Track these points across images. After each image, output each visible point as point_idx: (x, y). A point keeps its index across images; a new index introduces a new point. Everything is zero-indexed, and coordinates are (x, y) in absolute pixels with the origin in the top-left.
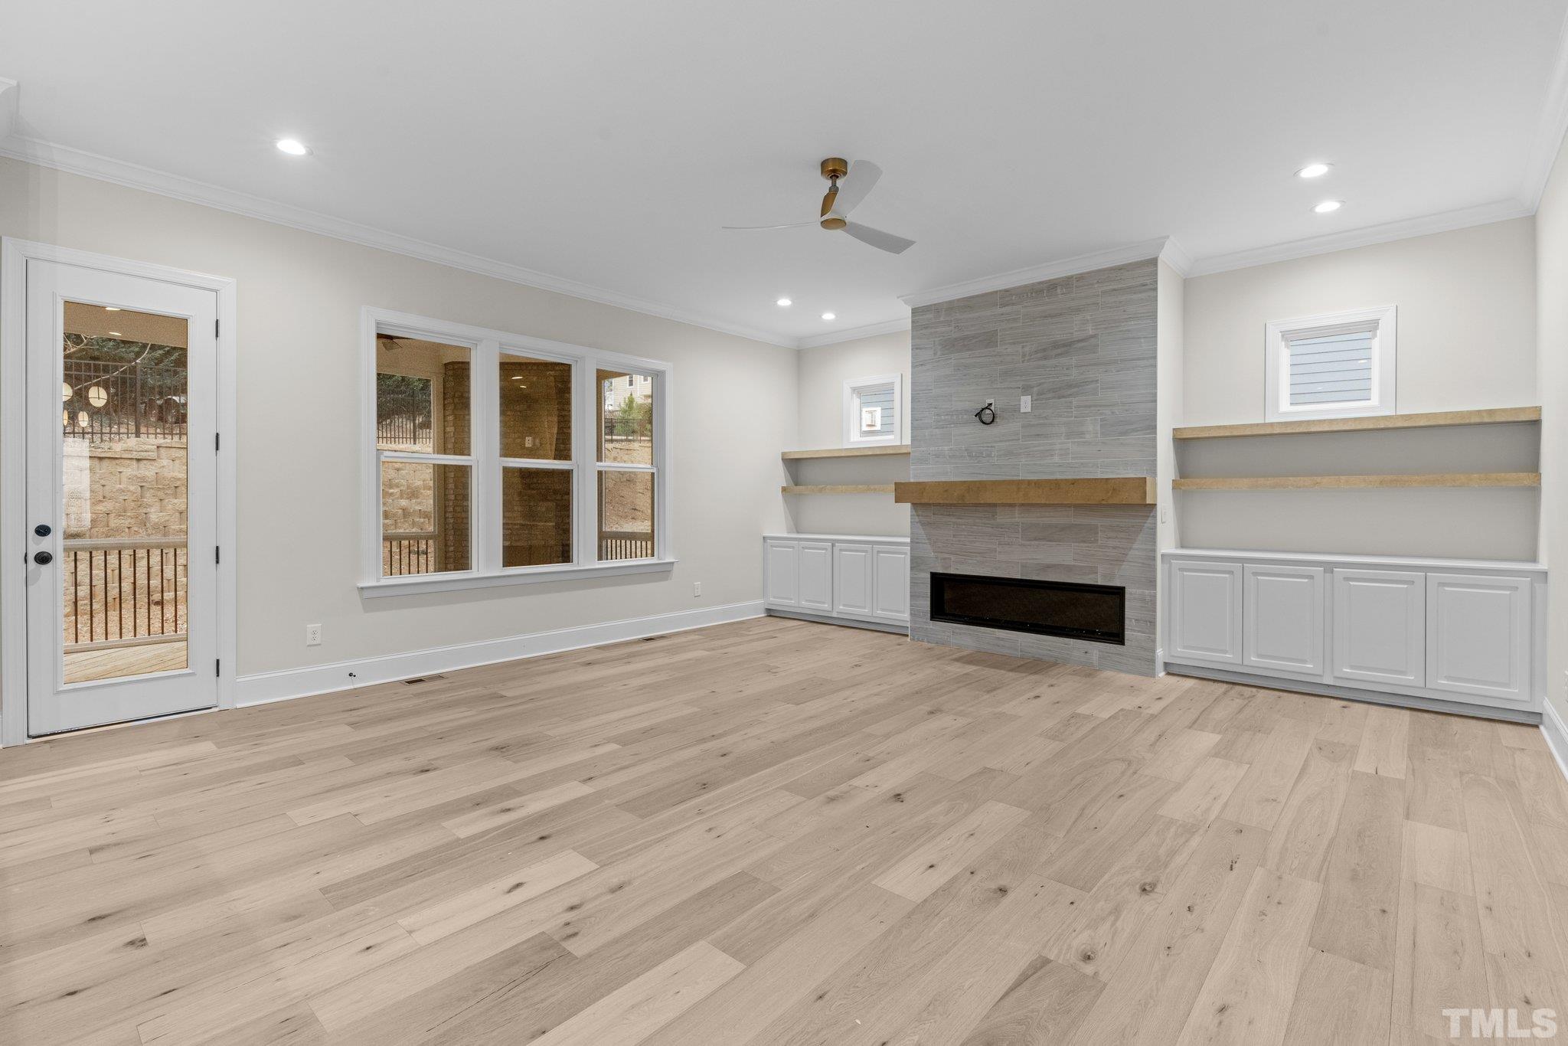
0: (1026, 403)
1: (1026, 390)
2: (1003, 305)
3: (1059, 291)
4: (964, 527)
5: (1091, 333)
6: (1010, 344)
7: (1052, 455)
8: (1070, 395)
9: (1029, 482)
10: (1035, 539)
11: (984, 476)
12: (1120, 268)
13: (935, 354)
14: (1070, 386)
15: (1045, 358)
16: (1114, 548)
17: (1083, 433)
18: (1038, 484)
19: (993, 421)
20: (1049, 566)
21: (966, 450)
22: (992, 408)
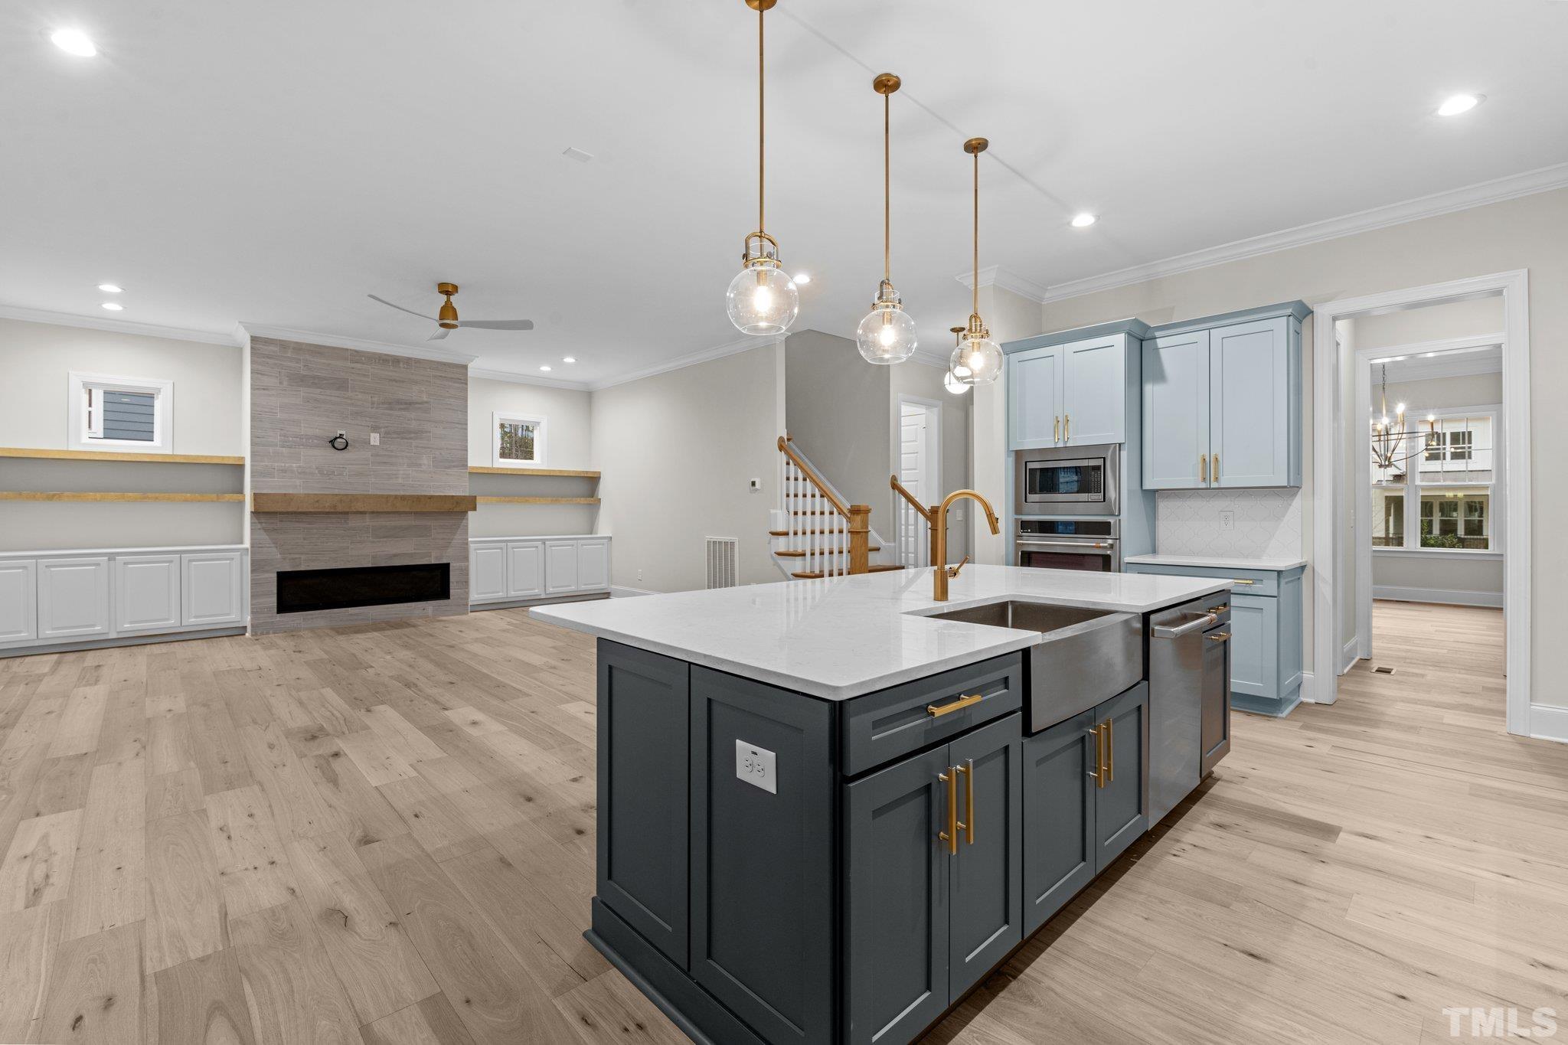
0: (375, 439)
1: (375, 429)
2: (352, 361)
3: (401, 365)
4: (315, 531)
5: (425, 399)
6: (360, 392)
7: (397, 478)
8: (411, 438)
9: (396, 497)
10: (384, 537)
11: (337, 490)
12: (445, 364)
13: (281, 383)
14: (410, 432)
15: (391, 409)
16: (443, 539)
17: (420, 465)
18: (403, 498)
19: (346, 448)
20: (395, 555)
21: (317, 468)
22: (344, 437)
